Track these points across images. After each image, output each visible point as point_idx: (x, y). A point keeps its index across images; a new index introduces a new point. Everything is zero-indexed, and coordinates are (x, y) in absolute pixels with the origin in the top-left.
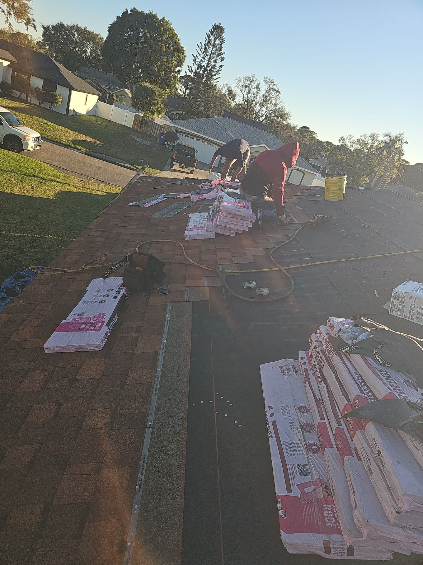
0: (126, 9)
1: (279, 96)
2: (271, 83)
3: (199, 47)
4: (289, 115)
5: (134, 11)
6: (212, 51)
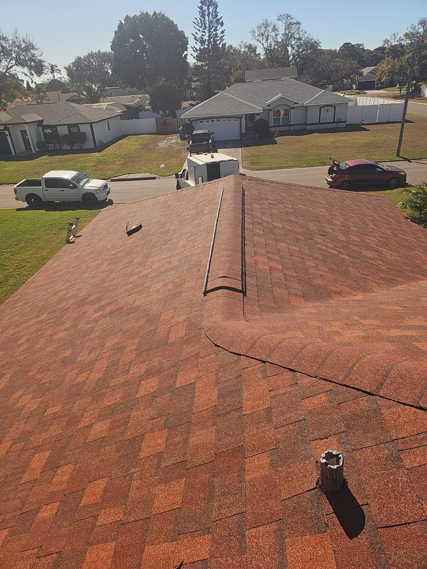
0: (120, 21)
1: (300, 27)
2: (288, 18)
3: (196, 24)
4: (319, 42)
5: (127, 18)
6: (209, 21)
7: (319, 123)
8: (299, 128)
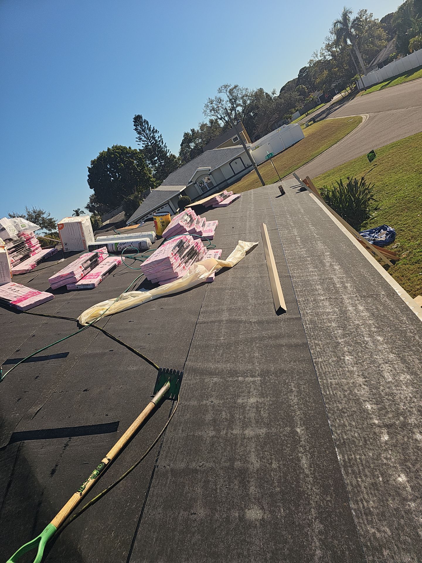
0: (88, 167)
2: (226, 88)
5: (93, 162)
7: (235, 175)
8: (222, 185)
